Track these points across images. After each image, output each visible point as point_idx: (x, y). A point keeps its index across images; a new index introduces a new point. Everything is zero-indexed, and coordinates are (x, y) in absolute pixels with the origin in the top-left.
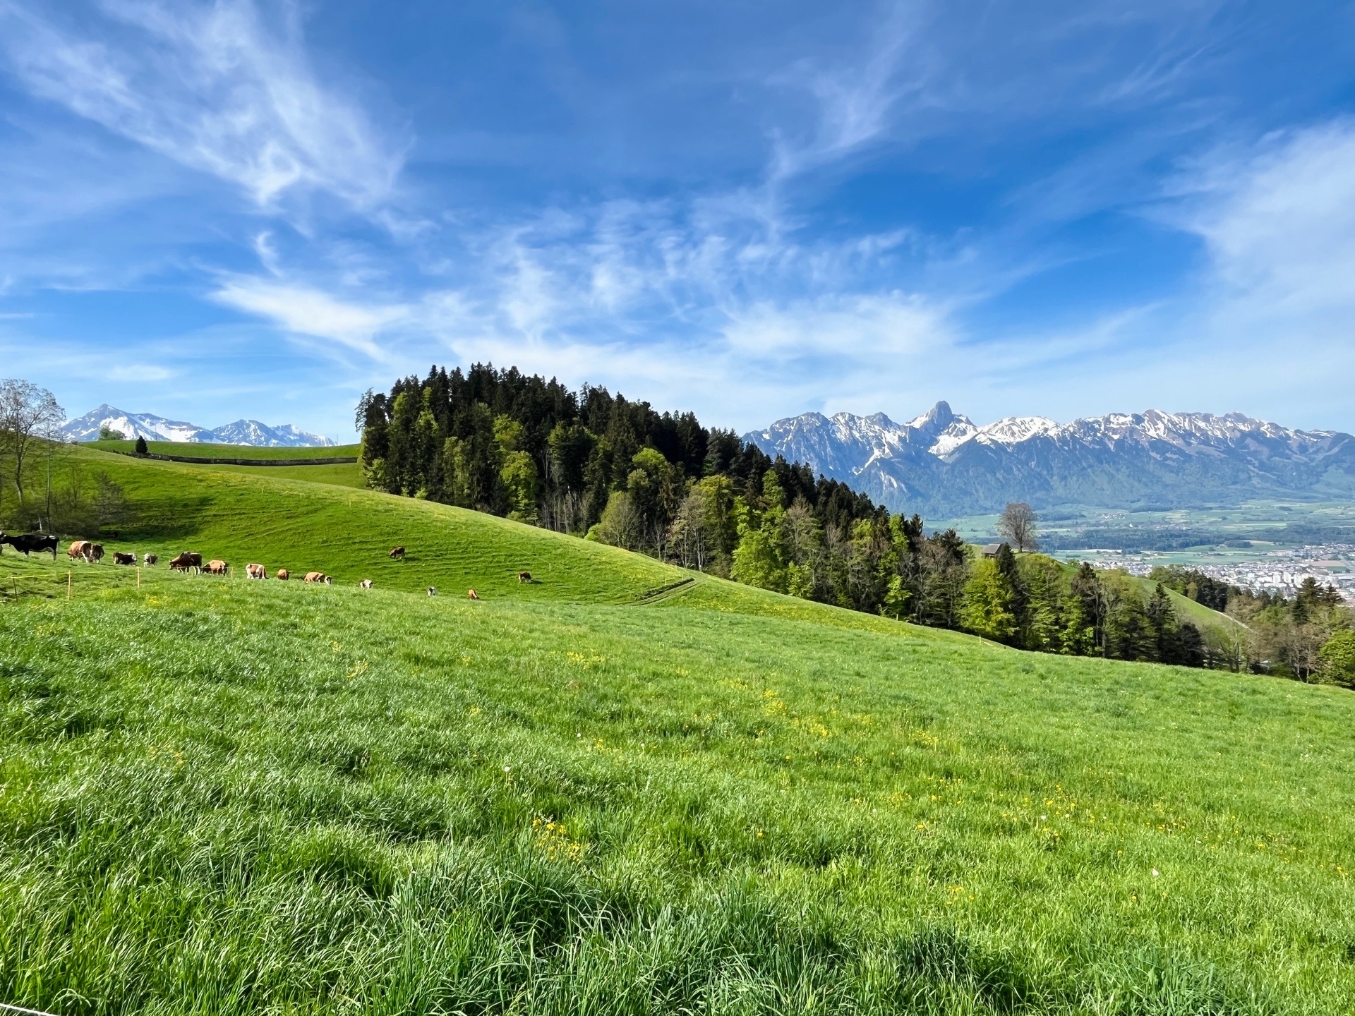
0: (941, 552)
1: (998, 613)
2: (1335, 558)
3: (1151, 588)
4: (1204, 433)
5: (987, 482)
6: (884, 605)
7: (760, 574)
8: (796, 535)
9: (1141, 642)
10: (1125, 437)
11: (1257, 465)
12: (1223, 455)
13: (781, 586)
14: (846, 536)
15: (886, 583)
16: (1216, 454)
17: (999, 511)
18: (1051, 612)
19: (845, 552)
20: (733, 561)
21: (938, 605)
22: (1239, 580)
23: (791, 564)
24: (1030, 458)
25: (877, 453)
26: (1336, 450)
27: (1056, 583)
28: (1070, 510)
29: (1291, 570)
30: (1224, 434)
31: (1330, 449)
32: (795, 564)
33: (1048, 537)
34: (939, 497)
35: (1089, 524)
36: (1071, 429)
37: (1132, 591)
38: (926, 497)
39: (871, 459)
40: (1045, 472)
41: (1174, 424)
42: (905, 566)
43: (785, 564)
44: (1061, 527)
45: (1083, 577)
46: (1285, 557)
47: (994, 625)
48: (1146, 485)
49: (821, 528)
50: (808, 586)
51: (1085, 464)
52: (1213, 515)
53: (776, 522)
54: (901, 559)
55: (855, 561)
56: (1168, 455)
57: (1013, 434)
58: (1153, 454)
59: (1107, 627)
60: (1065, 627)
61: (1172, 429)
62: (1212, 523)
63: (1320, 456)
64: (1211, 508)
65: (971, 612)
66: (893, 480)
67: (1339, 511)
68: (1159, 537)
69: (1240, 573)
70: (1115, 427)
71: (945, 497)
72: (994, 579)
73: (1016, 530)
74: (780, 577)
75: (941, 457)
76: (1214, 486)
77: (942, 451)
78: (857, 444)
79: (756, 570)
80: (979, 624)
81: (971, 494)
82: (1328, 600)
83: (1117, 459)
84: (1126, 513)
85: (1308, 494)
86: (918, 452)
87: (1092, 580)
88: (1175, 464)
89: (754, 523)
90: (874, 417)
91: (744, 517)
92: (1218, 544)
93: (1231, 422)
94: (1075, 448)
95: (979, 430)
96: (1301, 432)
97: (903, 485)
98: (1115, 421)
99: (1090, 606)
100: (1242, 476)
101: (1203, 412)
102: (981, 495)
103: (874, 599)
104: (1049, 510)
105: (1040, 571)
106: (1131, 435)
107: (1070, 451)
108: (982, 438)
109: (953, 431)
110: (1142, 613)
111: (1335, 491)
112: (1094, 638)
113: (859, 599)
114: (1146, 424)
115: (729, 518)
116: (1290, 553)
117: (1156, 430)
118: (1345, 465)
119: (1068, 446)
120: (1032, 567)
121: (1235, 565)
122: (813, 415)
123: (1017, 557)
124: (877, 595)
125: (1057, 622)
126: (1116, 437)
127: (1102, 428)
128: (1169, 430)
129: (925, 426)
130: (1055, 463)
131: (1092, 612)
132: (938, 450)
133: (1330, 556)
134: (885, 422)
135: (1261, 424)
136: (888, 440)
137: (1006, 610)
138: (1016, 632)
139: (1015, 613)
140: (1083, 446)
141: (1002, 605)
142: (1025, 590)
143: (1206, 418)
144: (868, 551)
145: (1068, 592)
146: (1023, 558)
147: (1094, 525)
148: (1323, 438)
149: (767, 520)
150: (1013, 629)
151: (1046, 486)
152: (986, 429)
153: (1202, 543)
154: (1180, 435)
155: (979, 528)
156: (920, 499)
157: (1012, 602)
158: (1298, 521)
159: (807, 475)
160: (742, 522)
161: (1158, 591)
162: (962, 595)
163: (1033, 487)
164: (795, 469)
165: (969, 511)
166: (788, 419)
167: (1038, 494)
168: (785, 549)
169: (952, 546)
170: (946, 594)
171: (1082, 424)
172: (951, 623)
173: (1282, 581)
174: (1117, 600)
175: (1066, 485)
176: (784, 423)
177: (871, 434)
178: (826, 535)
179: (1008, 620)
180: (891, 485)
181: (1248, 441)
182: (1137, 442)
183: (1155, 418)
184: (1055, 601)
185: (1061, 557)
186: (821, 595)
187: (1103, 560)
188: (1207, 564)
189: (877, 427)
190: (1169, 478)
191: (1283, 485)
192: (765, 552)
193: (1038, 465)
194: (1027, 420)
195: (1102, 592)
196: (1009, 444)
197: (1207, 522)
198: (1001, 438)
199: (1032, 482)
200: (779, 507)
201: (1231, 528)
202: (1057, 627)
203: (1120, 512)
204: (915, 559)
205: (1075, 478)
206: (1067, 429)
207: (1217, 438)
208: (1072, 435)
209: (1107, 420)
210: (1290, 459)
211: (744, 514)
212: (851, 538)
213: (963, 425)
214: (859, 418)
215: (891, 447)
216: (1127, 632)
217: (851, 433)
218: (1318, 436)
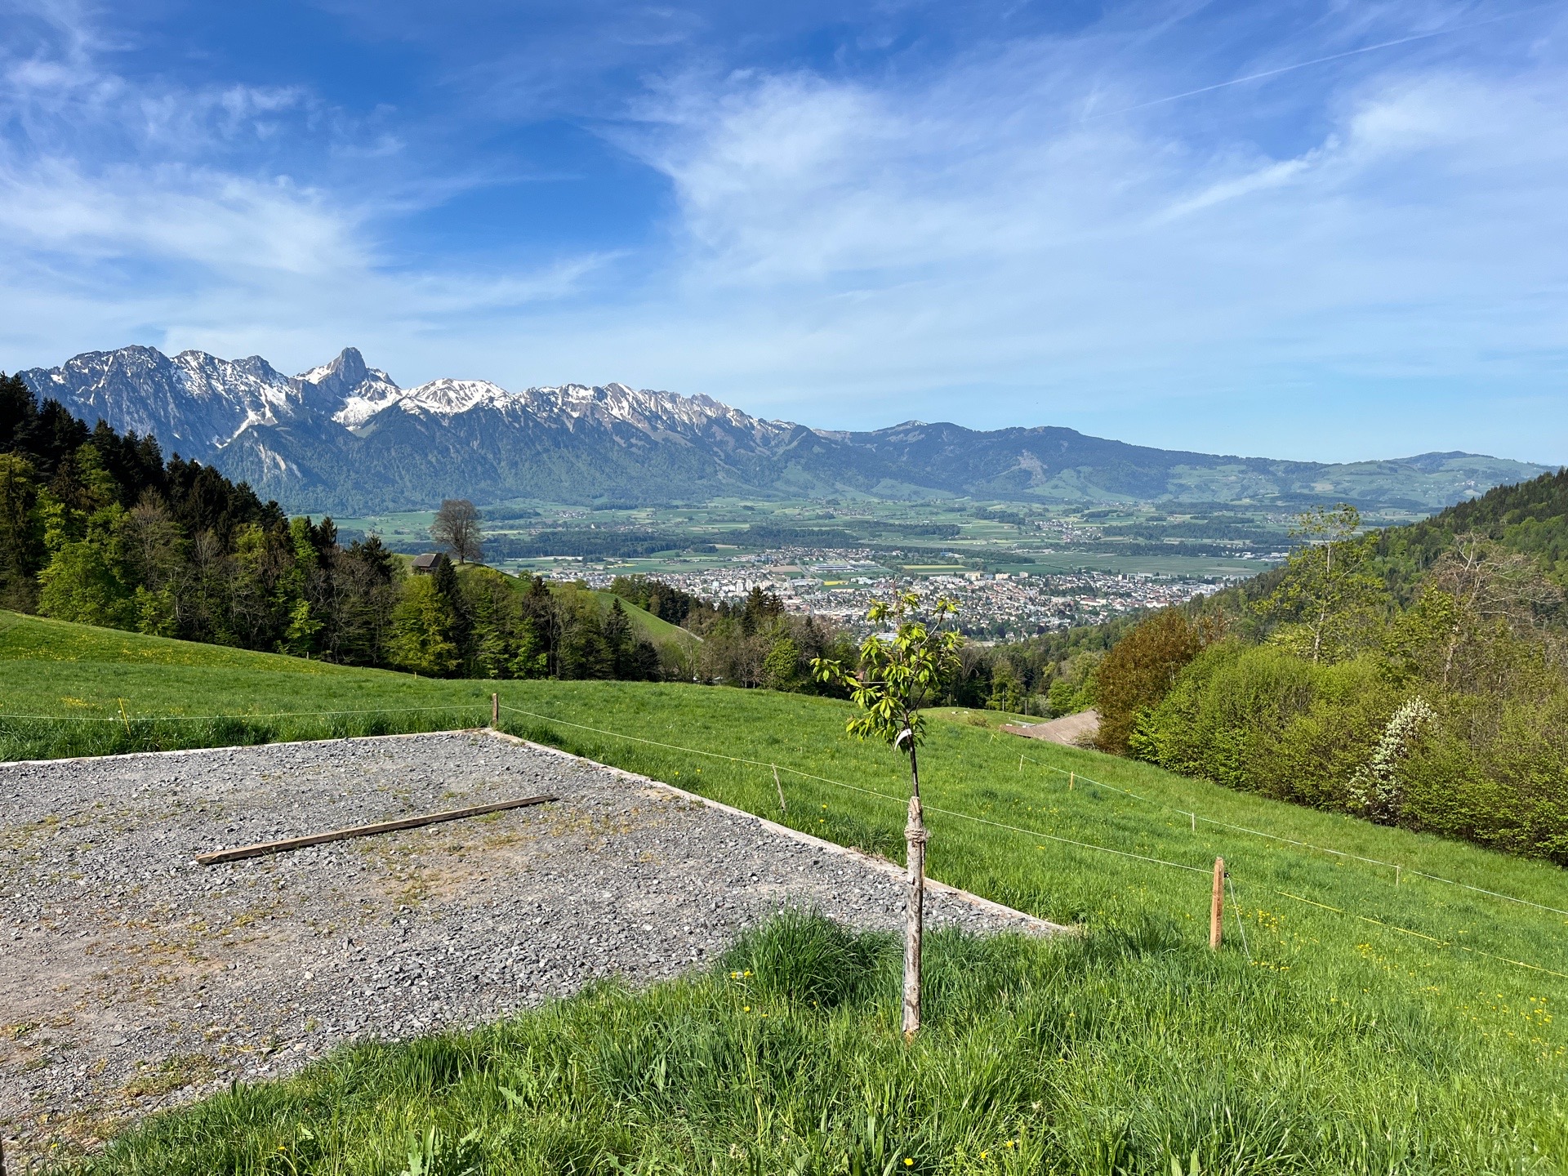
0: (362, 568)
1: (436, 643)
2: (792, 563)
3: (608, 604)
4: (671, 417)
5: (415, 466)
6: (285, 641)
7: (91, 606)
8: (147, 547)
9: (598, 667)
10: (585, 415)
11: (723, 457)
12: (689, 444)
13: (128, 620)
14: (227, 546)
15: (287, 612)
16: (683, 442)
17: (432, 507)
18: (499, 638)
19: (226, 570)
20: (38, 587)
21: (360, 637)
22: (704, 590)
23: (140, 589)
24: (471, 435)
25: (252, 416)
26: (795, 443)
27: (505, 602)
28: (522, 506)
29: (753, 577)
30: (691, 419)
31: (790, 442)
32: (147, 589)
33: (495, 541)
34: (349, 484)
35: (545, 525)
36: (522, 401)
37: (588, 608)
38: (330, 486)
39: (244, 426)
40: (490, 456)
41: (640, 404)
42: (315, 588)
43: (131, 590)
44: (512, 527)
45: (536, 595)
46: (748, 562)
47: (432, 658)
48: (610, 477)
49: (186, 537)
50: (169, 620)
51: (539, 447)
52: (679, 515)
53: (112, 527)
54: (309, 578)
55: (241, 582)
56: (633, 441)
57: (449, 402)
58: (617, 439)
59: (562, 652)
60: (516, 655)
61: (637, 409)
62: (678, 525)
63: (781, 451)
64: (677, 507)
65: (404, 645)
66: (278, 458)
67: (797, 511)
68: (624, 541)
69: (705, 581)
70: (574, 401)
71: (357, 485)
72: (431, 600)
73: (455, 534)
74: (124, 610)
75: (350, 429)
76: (681, 480)
77: (352, 420)
78: (220, 402)
79: (84, 599)
80: (413, 658)
81: (394, 482)
82: (772, 610)
83: (576, 443)
84: (587, 511)
85: (770, 492)
86: (317, 419)
87: (546, 598)
88: (640, 452)
89: (74, 529)
90: (247, 362)
91: (55, 520)
92: (684, 548)
93: (699, 405)
94: (527, 424)
95: (404, 393)
96: (765, 422)
97: (294, 467)
98: (575, 394)
99: (543, 629)
100: (709, 470)
101: (670, 391)
102: (408, 484)
103: (270, 633)
104: (497, 505)
105: (486, 589)
106: (593, 414)
107: (521, 430)
108: (407, 404)
109: (367, 391)
110: (598, 633)
111: (793, 489)
112: (547, 666)
113: (248, 635)
114: (609, 400)
115: (29, 522)
116: (753, 558)
117: (620, 409)
118: (803, 461)
119: (519, 424)
120: (476, 584)
121: (701, 573)
122: (142, 350)
123: (458, 569)
124: (275, 628)
125: (506, 650)
126: (575, 415)
127: (560, 402)
128: (634, 409)
129: (325, 381)
130: (504, 445)
131: (546, 634)
132: (346, 418)
133: (788, 561)
134: (265, 371)
135: (726, 410)
136: (270, 398)
137: (446, 639)
138: (459, 665)
139: (457, 642)
140: (537, 424)
141: (441, 633)
142: (469, 613)
143: (673, 398)
144: (261, 569)
145: (519, 613)
146: (466, 571)
147: (550, 526)
148: (784, 429)
149: (95, 526)
150: (455, 662)
151: (492, 473)
152: (413, 392)
153: (668, 548)
154: (646, 417)
155: (406, 530)
156: (320, 488)
157: (452, 628)
158: (759, 521)
159: (150, 453)
160: (52, 527)
161: (615, 608)
162: (390, 623)
163: (476, 475)
164: (131, 442)
165: (391, 505)
166: (98, 354)
167: (483, 485)
168: (128, 569)
169: (376, 559)
170: (370, 623)
171: (535, 395)
172: (379, 660)
173: (745, 590)
174: (573, 619)
175: (516, 474)
176: (91, 359)
177: (243, 388)
178: (195, 546)
179: (448, 651)
180: (277, 466)
181: (715, 428)
182: (600, 423)
183: (619, 393)
184: (504, 624)
185: (511, 569)
186: (188, 630)
187: (561, 570)
188: (673, 572)
189: (252, 378)
190: (634, 469)
191: (747, 481)
192: (97, 574)
193: (482, 445)
194: (467, 384)
195: (557, 611)
196: (444, 415)
197: (674, 523)
198: (434, 406)
199: (475, 468)
200: (116, 506)
201: (697, 529)
202: (506, 656)
203: (581, 509)
204: (328, 578)
205: (527, 465)
206: (518, 401)
207: (684, 424)
208: (524, 408)
209: (566, 392)
210: (753, 452)
211: (55, 515)
212: (233, 550)
213: (381, 385)
214: (223, 362)
215: (274, 408)
216: (582, 656)
217: (210, 384)
218: (779, 428)
